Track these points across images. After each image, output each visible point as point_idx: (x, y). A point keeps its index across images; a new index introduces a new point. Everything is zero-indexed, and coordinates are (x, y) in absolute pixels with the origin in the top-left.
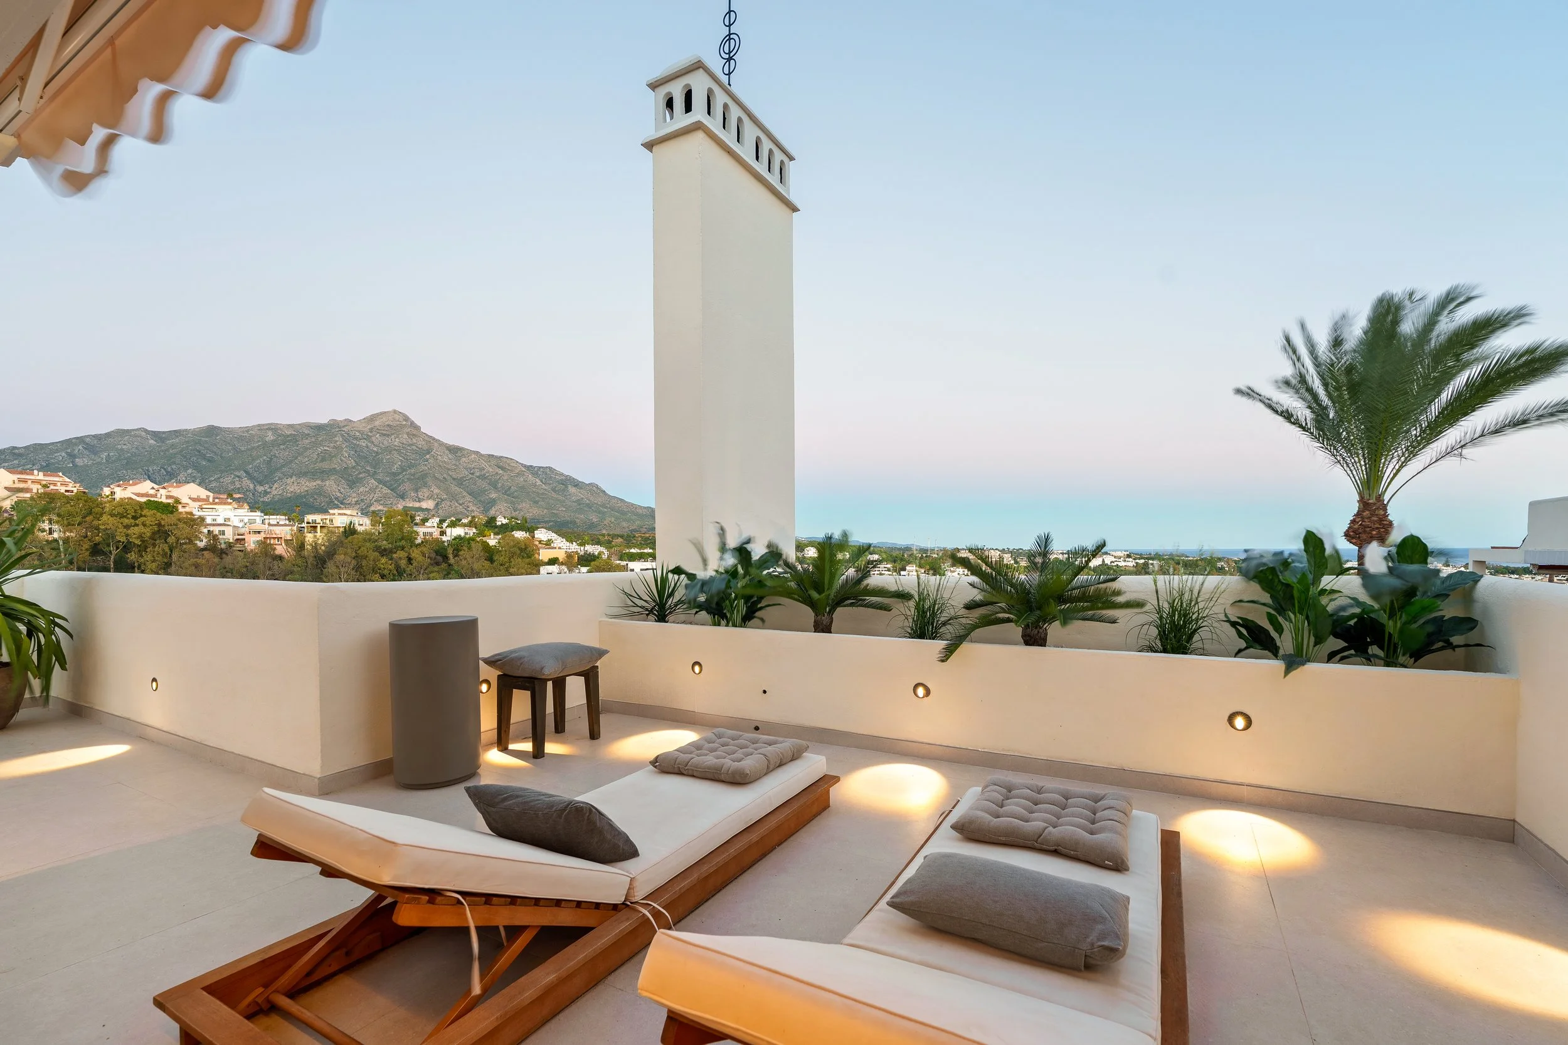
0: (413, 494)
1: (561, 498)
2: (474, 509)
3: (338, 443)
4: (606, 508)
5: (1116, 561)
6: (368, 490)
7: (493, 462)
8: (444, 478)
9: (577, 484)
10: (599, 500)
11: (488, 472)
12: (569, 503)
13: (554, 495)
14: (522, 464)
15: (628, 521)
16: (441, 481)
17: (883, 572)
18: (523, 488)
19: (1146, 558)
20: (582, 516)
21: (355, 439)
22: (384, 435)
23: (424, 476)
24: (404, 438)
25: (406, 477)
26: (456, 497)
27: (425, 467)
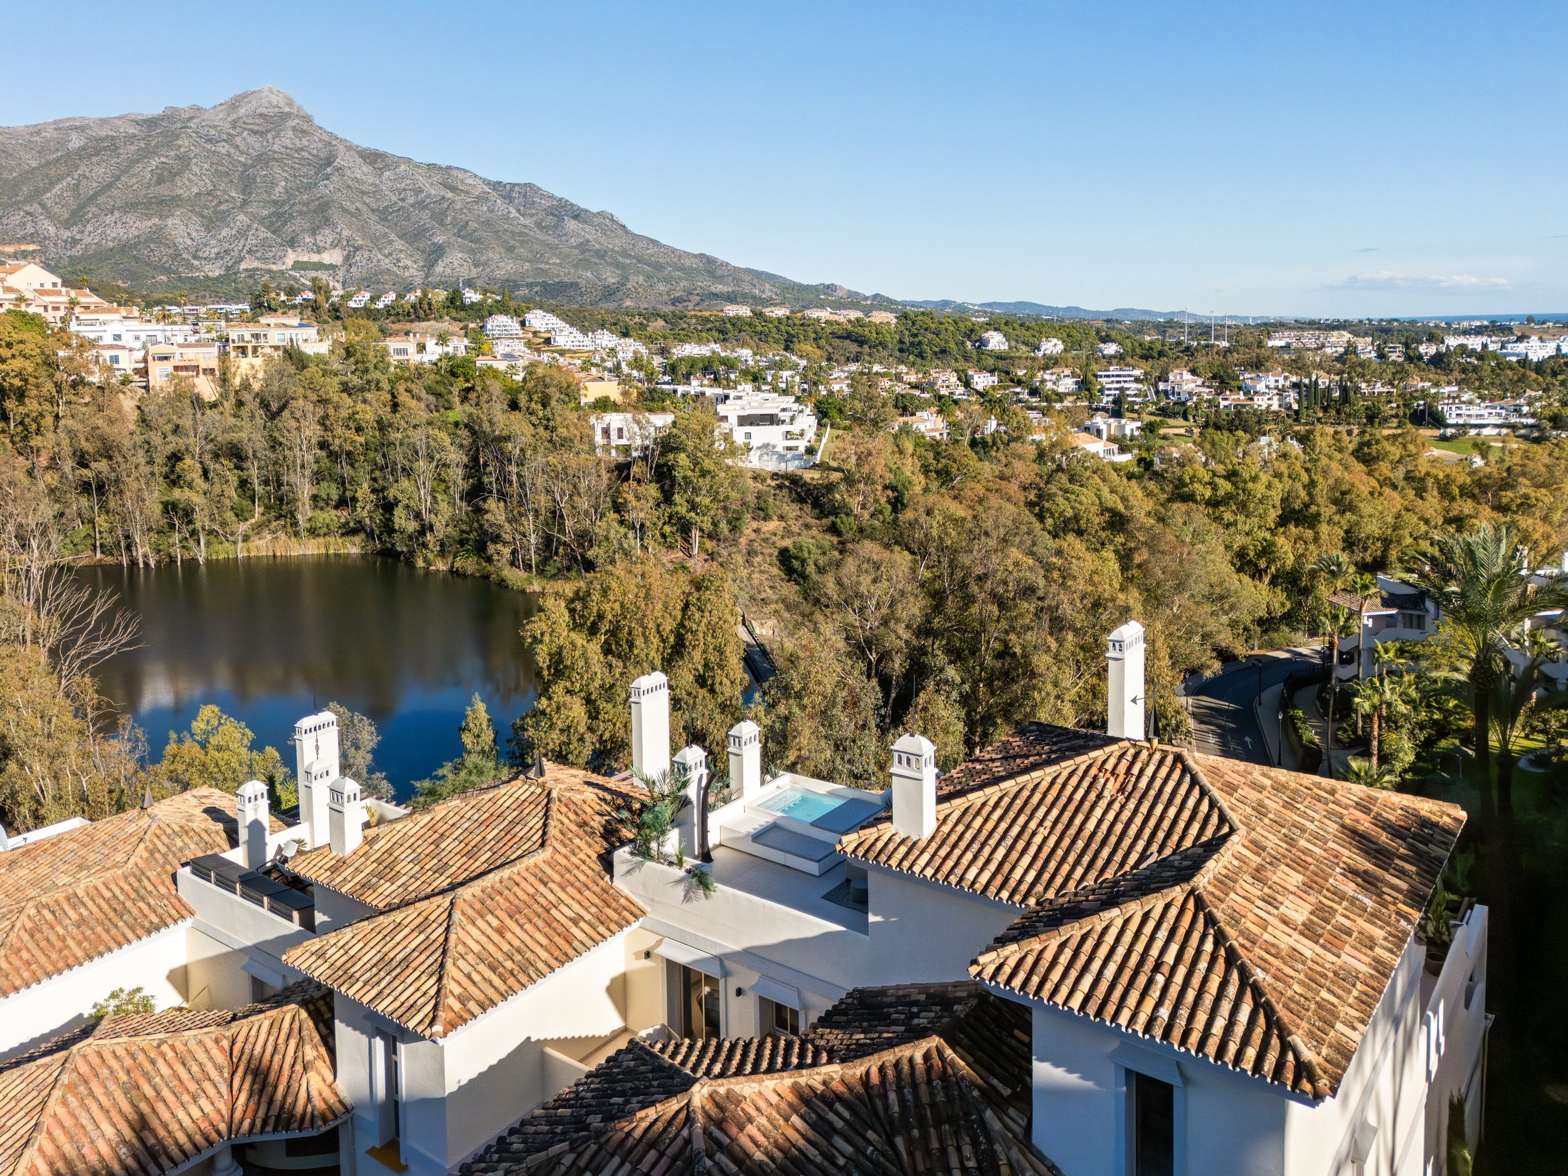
1: (550, 240)
3: (182, 150)
4: (629, 256)
7: (437, 178)
8: (357, 209)
9: (578, 214)
10: (618, 243)
11: (429, 196)
12: (565, 251)
13: (540, 235)
14: (484, 180)
15: (666, 280)
16: (352, 215)
18: (487, 223)
20: (589, 274)
21: (209, 141)
22: (255, 133)
23: (324, 206)
24: (288, 138)
25: (296, 208)
26: (378, 242)
27: (325, 189)
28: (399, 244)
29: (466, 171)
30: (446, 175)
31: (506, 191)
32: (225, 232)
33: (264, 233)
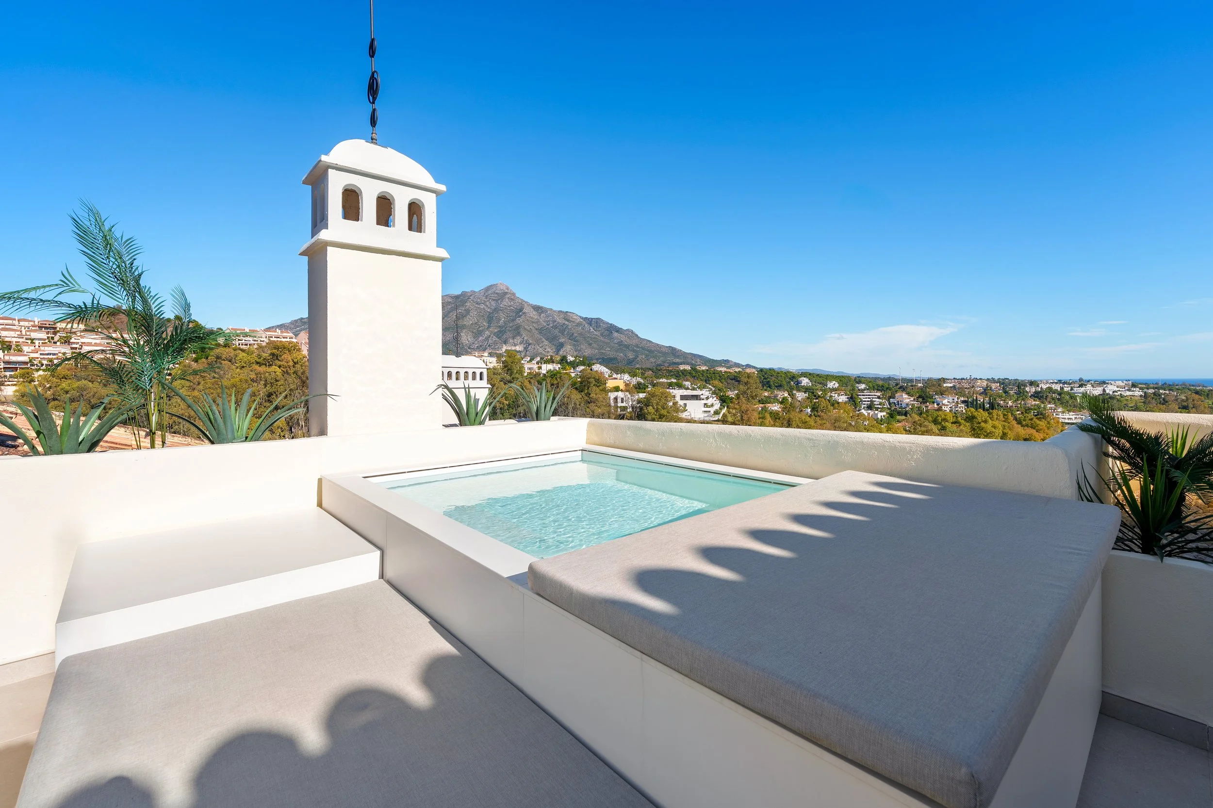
0: (511, 341)
1: (606, 340)
2: (550, 350)
3: (467, 307)
4: (638, 347)
5: (1119, 391)
6: (484, 338)
7: (562, 316)
8: (530, 329)
9: (619, 330)
10: (634, 342)
11: (559, 323)
12: (612, 345)
13: (602, 338)
14: (580, 317)
15: (655, 357)
16: (528, 331)
17: (874, 399)
18: (581, 334)
19: (1156, 388)
20: (622, 354)
21: (477, 303)
22: (494, 300)
23: (518, 327)
24: (506, 302)
25: (508, 329)
26: (538, 342)
27: (519, 321)
28: (546, 343)
29: (573, 313)
30: (566, 315)
31: (590, 321)
32: (481, 338)
33: (495, 338)
